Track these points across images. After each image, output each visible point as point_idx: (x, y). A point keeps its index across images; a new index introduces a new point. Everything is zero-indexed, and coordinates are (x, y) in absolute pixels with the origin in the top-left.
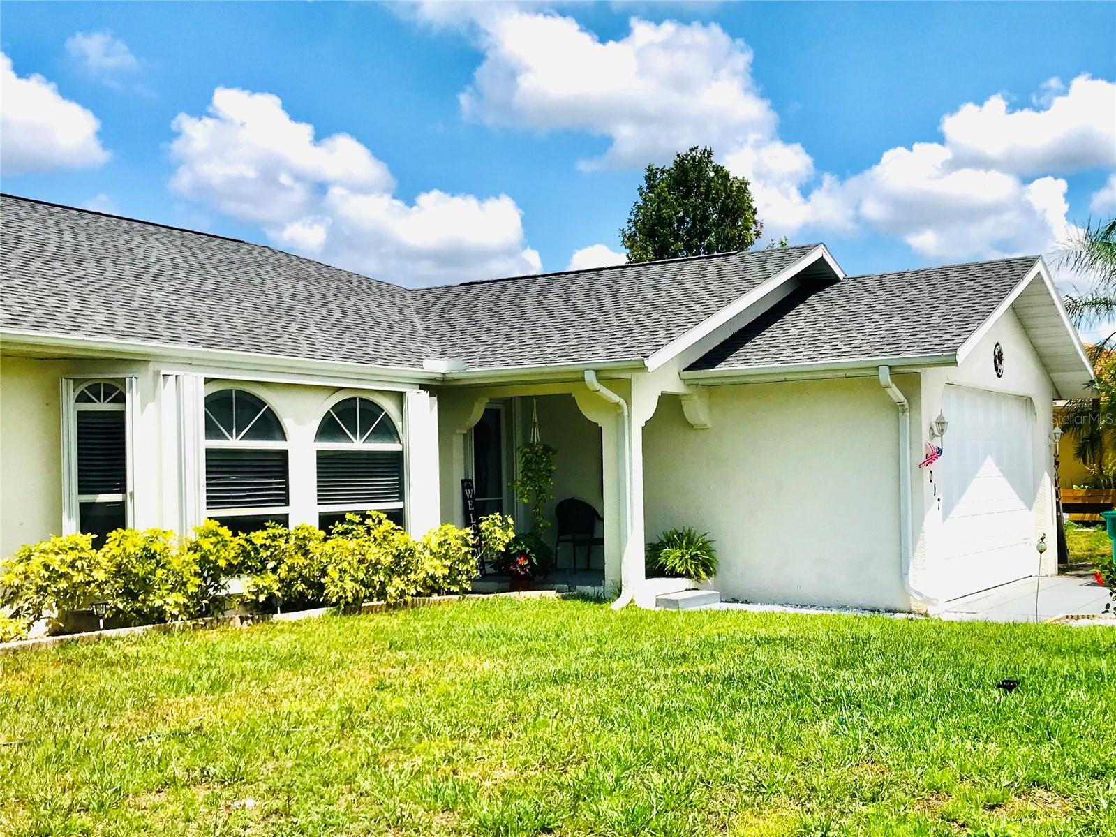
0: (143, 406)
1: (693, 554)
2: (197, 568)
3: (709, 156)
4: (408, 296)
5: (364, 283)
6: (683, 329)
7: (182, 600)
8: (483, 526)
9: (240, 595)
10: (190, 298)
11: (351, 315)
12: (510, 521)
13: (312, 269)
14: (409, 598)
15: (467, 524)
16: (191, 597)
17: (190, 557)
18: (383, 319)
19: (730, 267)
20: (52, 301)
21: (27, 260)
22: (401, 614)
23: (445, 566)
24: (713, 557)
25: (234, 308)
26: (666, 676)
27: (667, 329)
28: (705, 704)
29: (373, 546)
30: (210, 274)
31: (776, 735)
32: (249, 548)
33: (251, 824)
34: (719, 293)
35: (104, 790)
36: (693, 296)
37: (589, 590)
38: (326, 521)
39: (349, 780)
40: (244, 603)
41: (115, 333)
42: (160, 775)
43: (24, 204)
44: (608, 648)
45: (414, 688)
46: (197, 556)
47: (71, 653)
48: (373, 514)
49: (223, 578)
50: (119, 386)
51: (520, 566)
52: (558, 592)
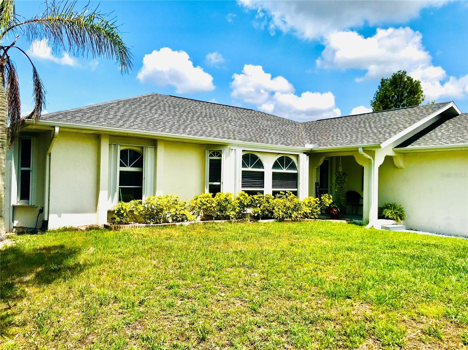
0: (226, 157)
1: (396, 212)
2: (239, 205)
3: (405, 73)
4: (300, 125)
5: (287, 121)
6: (395, 133)
7: (235, 214)
8: (322, 198)
9: (250, 214)
10: (238, 127)
11: (283, 131)
12: (331, 197)
13: (272, 117)
14: (298, 219)
15: (317, 197)
16: (237, 213)
17: (237, 201)
18: (293, 132)
19: (414, 111)
20: (204, 128)
21: (198, 118)
22: (296, 223)
23: (310, 210)
24: (403, 214)
25: (250, 130)
26: (388, 252)
27: (389, 133)
28: (404, 264)
29: (288, 202)
30: (244, 120)
31: (434, 278)
32: (253, 200)
33: (257, 281)
34: (410, 120)
35: (217, 265)
36: (399, 122)
37: (357, 221)
38: (274, 193)
39: (285, 272)
40: (251, 216)
41: (220, 137)
42: (231, 263)
43: (198, 102)
44: (366, 241)
45: (302, 247)
46: (239, 201)
47: (207, 226)
48: (288, 192)
49: (245, 208)
50: (220, 152)
51: (334, 211)
52: (346, 221)
